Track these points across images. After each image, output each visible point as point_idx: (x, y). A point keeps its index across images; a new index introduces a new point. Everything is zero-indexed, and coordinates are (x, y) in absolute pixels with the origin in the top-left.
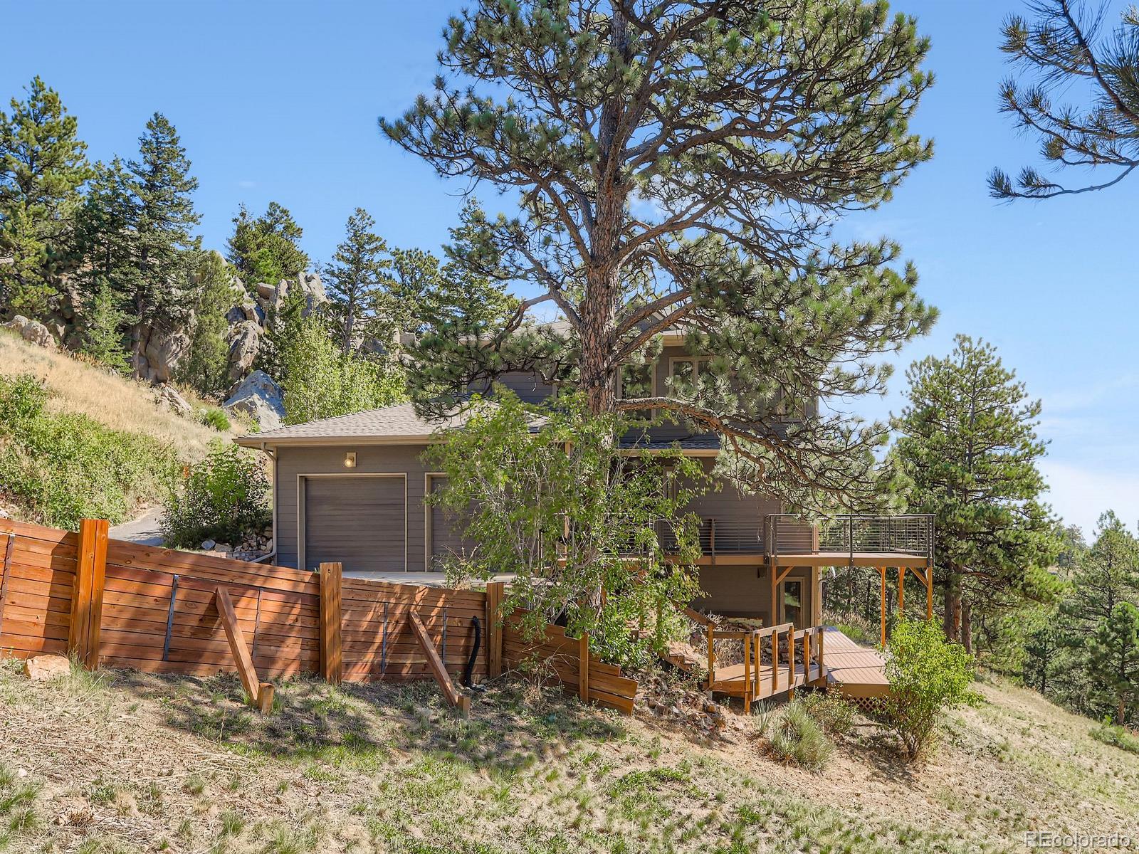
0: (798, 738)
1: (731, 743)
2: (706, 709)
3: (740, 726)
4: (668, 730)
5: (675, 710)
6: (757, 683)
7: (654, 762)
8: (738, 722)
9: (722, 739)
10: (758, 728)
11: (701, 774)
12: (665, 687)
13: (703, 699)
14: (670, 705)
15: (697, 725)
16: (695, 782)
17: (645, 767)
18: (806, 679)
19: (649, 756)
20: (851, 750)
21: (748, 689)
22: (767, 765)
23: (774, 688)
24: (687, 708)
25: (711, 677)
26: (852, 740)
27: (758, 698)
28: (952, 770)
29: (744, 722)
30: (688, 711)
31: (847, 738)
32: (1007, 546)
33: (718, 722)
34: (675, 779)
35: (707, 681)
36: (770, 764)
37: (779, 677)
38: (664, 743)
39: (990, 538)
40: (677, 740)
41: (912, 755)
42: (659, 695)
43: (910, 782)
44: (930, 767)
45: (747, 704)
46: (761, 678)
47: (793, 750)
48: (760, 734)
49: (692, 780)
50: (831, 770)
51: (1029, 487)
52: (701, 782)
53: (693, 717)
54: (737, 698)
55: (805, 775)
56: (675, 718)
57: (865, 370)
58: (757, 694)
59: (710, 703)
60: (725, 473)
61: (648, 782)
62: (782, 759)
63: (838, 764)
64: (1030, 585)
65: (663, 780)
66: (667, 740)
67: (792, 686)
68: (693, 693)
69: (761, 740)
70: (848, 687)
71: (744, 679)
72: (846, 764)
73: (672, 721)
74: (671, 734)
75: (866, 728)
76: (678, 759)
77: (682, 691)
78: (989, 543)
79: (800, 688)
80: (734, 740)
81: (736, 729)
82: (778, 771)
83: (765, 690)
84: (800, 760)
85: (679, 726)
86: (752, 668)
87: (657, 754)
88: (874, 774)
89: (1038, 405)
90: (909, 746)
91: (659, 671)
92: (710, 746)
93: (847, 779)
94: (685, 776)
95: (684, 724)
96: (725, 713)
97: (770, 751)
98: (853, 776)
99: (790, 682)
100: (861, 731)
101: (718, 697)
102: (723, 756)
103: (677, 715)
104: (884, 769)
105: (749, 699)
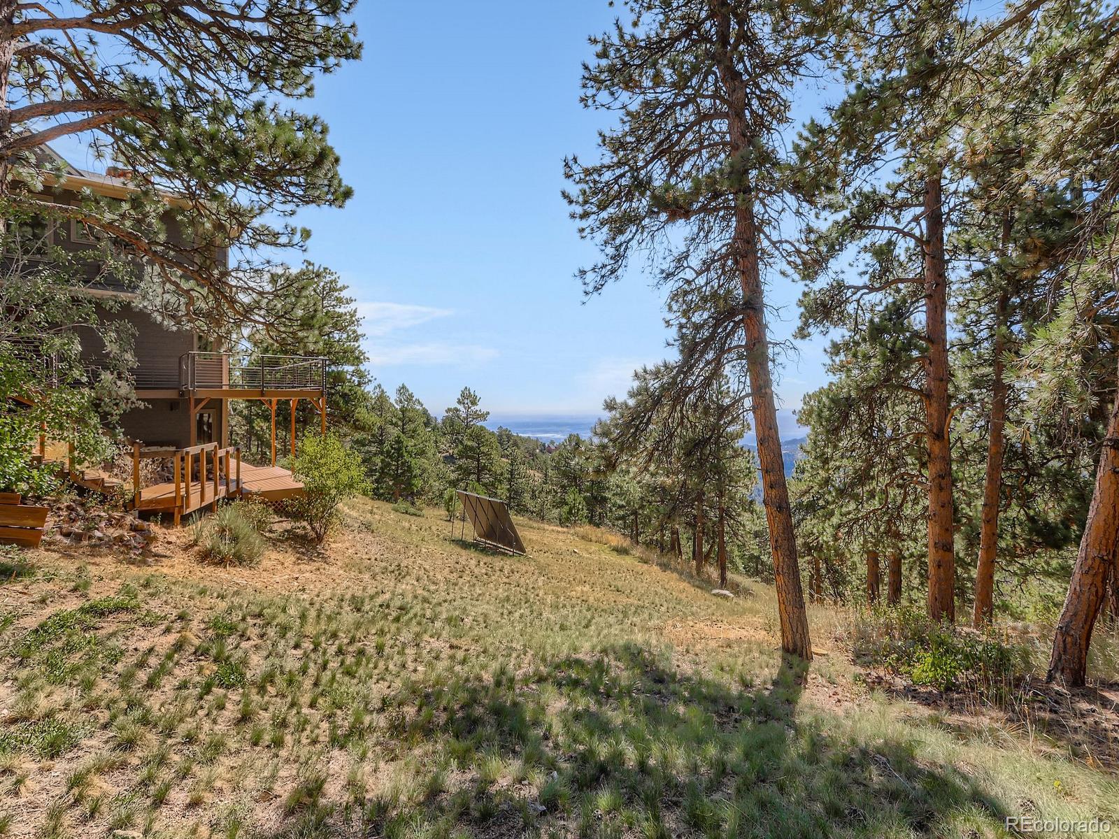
0: (235, 539)
1: (165, 556)
2: (134, 528)
3: (173, 539)
4: (93, 556)
5: (98, 534)
6: (188, 497)
7: (85, 596)
8: (168, 536)
9: (156, 555)
10: (192, 538)
11: (152, 595)
12: (82, 512)
13: (129, 519)
14: (89, 529)
15: (126, 546)
16: (146, 607)
17: (72, 605)
18: (228, 490)
19: (75, 590)
20: (275, 543)
21: (178, 504)
22: (209, 570)
23: (202, 499)
24: (112, 530)
25: (138, 496)
26: (271, 535)
27: (188, 511)
28: (347, 544)
29: (177, 535)
30: (114, 533)
31: (267, 534)
32: (344, 396)
33: (150, 539)
34: (119, 608)
35: (133, 500)
36: (211, 568)
37: (207, 490)
38: (93, 571)
39: (333, 391)
40: (107, 564)
41: (319, 538)
42: (74, 521)
43: (325, 560)
44: (333, 545)
45: (177, 517)
46: (191, 492)
47: (233, 551)
48: (195, 543)
49: (142, 605)
50: (266, 563)
51: (358, 358)
52: (154, 604)
53: (120, 539)
54: (167, 514)
55: (246, 572)
56: (98, 542)
57: (289, 229)
58: (188, 507)
59: (138, 522)
60: (145, 307)
61: (80, 622)
62: (221, 562)
63: (270, 558)
64: (358, 420)
65: (102, 614)
66: (94, 567)
67: (217, 498)
68: (117, 514)
69: (196, 548)
70: (264, 494)
71: (174, 495)
72: (274, 555)
73: (95, 546)
74: (97, 560)
75: (281, 525)
76: (116, 584)
77: (103, 514)
78: (333, 394)
79: (223, 498)
80: (168, 553)
81: (169, 543)
82: (222, 573)
83: (195, 503)
84: (239, 559)
85: (104, 550)
86: (183, 485)
87: (87, 585)
88: (298, 559)
89: (355, 311)
90: (316, 532)
91: (74, 495)
92: (144, 563)
93: (279, 567)
94: (133, 602)
95: (110, 547)
96: (155, 528)
97: (209, 557)
98: (283, 564)
99: (216, 494)
100: (275, 527)
101: (145, 515)
102: (165, 570)
103: (100, 539)
104: (303, 553)
105: (179, 512)
